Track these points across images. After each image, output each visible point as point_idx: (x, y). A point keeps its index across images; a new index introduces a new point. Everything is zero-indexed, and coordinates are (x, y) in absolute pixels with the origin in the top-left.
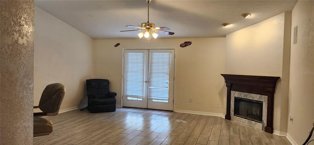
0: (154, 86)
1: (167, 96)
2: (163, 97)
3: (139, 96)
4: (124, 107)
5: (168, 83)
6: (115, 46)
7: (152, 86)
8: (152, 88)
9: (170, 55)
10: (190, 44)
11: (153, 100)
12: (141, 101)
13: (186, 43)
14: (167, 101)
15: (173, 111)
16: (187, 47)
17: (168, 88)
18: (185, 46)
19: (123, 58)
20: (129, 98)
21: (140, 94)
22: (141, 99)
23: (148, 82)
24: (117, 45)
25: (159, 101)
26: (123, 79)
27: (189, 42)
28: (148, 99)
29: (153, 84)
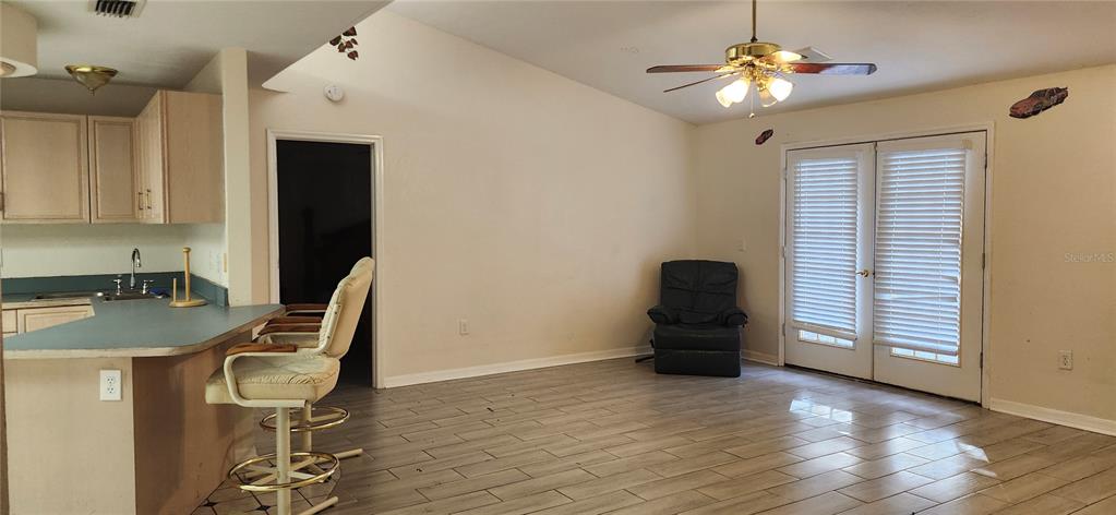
0: (894, 292)
1: (953, 336)
2: (936, 341)
3: (840, 328)
4: (789, 367)
5: (955, 279)
6: (758, 142)
7: (888, 291)
8: (889, 301)
9: (964, 156)
10: (1060, 100)
11: (897, 351)
12: (846, 348)
13: (1038, 95)
14: (955, 360)
15: (980, 405)
16: (1042, 114)
17: (958, 304)
18: (1035, 113)
19: (783, 182)
20: (804, 335)
21: (842, 323)
22: (850, 343)
23: (873, 274)
24: (766, 135)
25: (920, 355)
26: (782, 260)
27: (1052, 92)
28: (876, 343)
29: (892, 284)
